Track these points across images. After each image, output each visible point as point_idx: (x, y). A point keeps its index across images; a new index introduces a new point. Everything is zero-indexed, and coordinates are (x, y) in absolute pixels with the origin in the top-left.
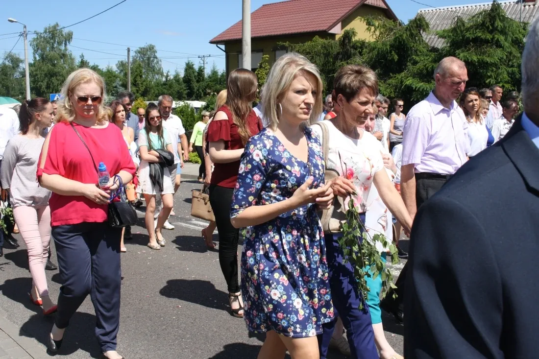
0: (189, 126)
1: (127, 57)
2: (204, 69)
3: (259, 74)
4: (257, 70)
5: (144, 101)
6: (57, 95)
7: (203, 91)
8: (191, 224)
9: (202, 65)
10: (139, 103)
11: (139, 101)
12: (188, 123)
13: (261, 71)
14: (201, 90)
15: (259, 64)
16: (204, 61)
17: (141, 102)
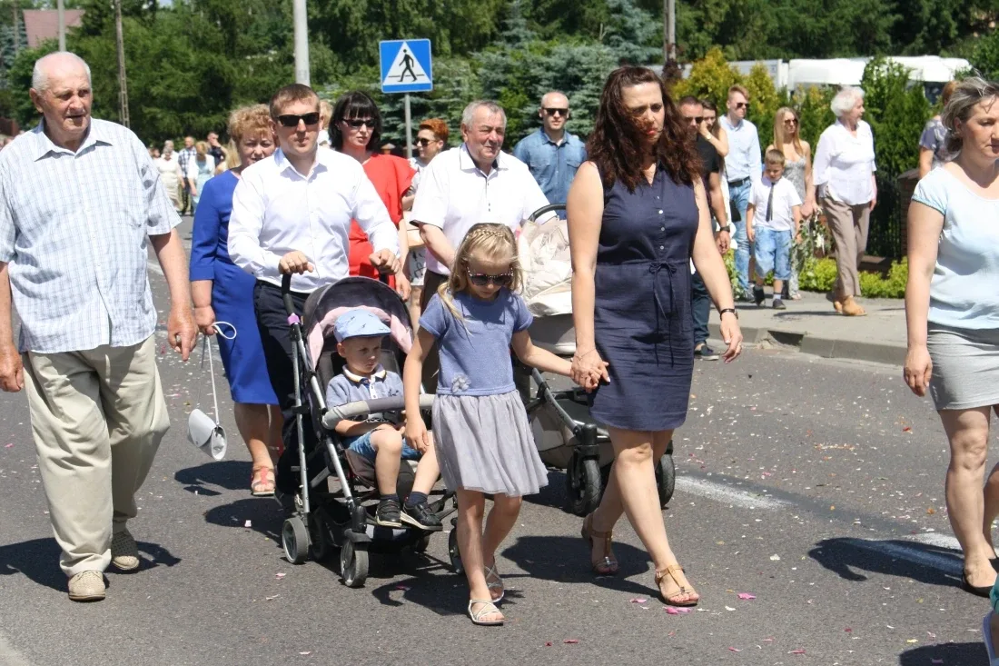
0: (902, 156)
5: (728, 59)
6: (405, 46)
7: (955, 15)
10: (709, 71)
11: (710, 61)
12: (900, 144)
14: (946, 13)
17: (719, 64)
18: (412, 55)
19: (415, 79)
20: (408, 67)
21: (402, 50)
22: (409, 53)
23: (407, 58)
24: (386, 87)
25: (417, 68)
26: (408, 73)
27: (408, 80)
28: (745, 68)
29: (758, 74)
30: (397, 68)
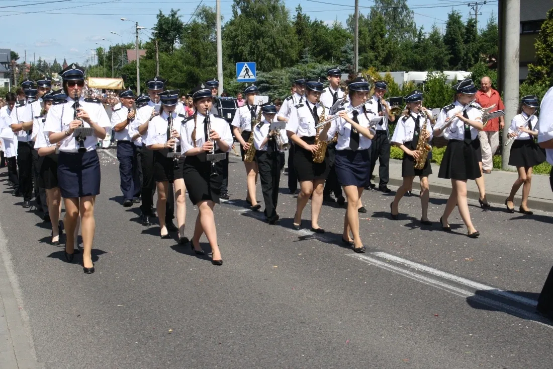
1: (354, 8)
2: (476, 22)
3: (547, 27)
4: (546, 22)
5: (377, 71)
7: (473, 56)
8: (373, 257)
9: (474, 17)
11: (369, 72)
13: (551, 23)
14: (470, 55)
15: (548, 13)
16: (476, 11)
18: (248, 68)
19: (250, 77)
20: (247, 73)
21: (244, 67)
22: (248, 67)
23: (247, 69)
24: (238, 80)
25: (250, 73)
26: (247, 75)
27: (247, 78)
28: (382, 75)
29: (388, 77)
30: (243, 73)
